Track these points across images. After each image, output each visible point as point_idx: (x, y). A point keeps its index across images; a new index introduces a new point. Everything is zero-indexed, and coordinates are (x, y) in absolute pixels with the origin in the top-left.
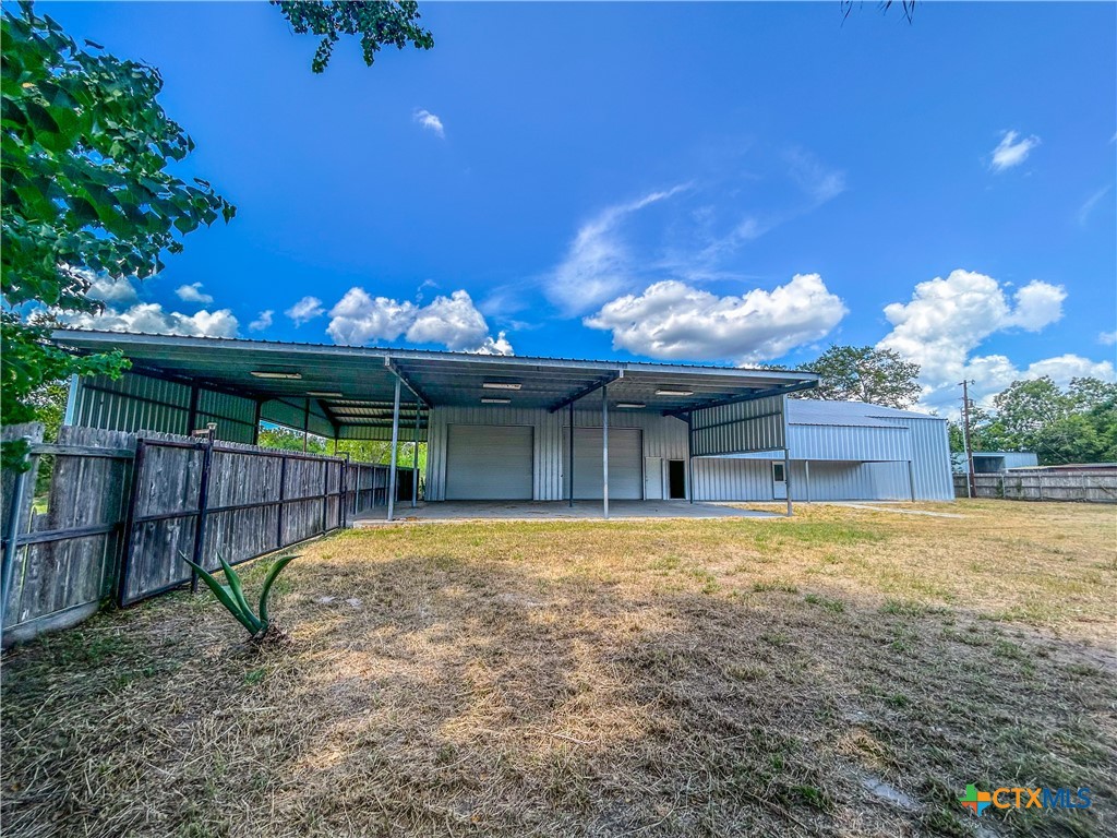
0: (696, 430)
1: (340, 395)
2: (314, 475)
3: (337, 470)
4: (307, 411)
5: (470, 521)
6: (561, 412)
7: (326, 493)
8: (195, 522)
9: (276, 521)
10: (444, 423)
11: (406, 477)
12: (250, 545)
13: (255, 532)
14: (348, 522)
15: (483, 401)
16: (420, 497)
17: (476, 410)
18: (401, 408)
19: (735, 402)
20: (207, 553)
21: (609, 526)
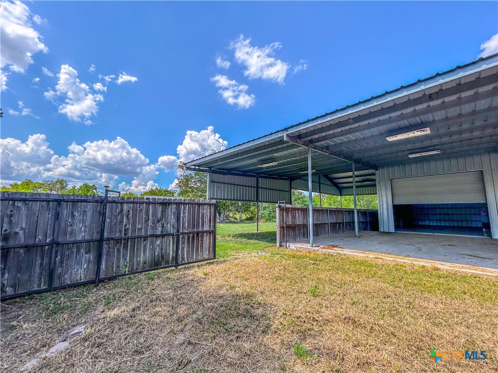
4: (320, 183)
10: (387, 177)
15: (411, 156)
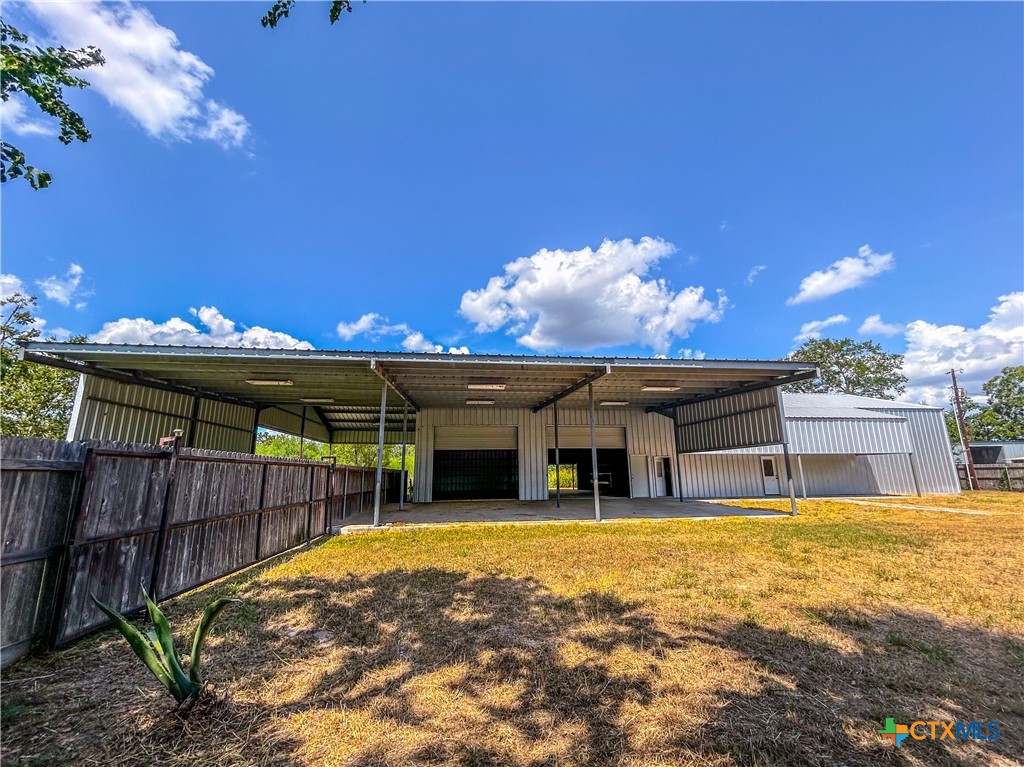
0: (681, 426)
1: (331, 401)
2: (298, 482)
3: (324, 475)
4: (304, 418)
5: (457, 525)
6: (543, 411)
7: (311, 500)
8: (156, 540)
9: (255, 532)
10: (430, 423)
11: (394, 479)
12: (224, 560)
13: (230, 544)
14: (334, 528)
15: (468, 403)
16: (409, 499)
17: (461, 412)
18: (387, 412)
19: (723, 396)
20: (170, 574)
21: (605, 530)
